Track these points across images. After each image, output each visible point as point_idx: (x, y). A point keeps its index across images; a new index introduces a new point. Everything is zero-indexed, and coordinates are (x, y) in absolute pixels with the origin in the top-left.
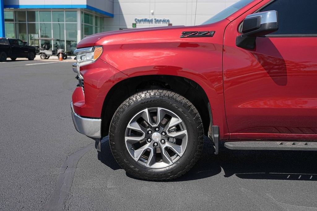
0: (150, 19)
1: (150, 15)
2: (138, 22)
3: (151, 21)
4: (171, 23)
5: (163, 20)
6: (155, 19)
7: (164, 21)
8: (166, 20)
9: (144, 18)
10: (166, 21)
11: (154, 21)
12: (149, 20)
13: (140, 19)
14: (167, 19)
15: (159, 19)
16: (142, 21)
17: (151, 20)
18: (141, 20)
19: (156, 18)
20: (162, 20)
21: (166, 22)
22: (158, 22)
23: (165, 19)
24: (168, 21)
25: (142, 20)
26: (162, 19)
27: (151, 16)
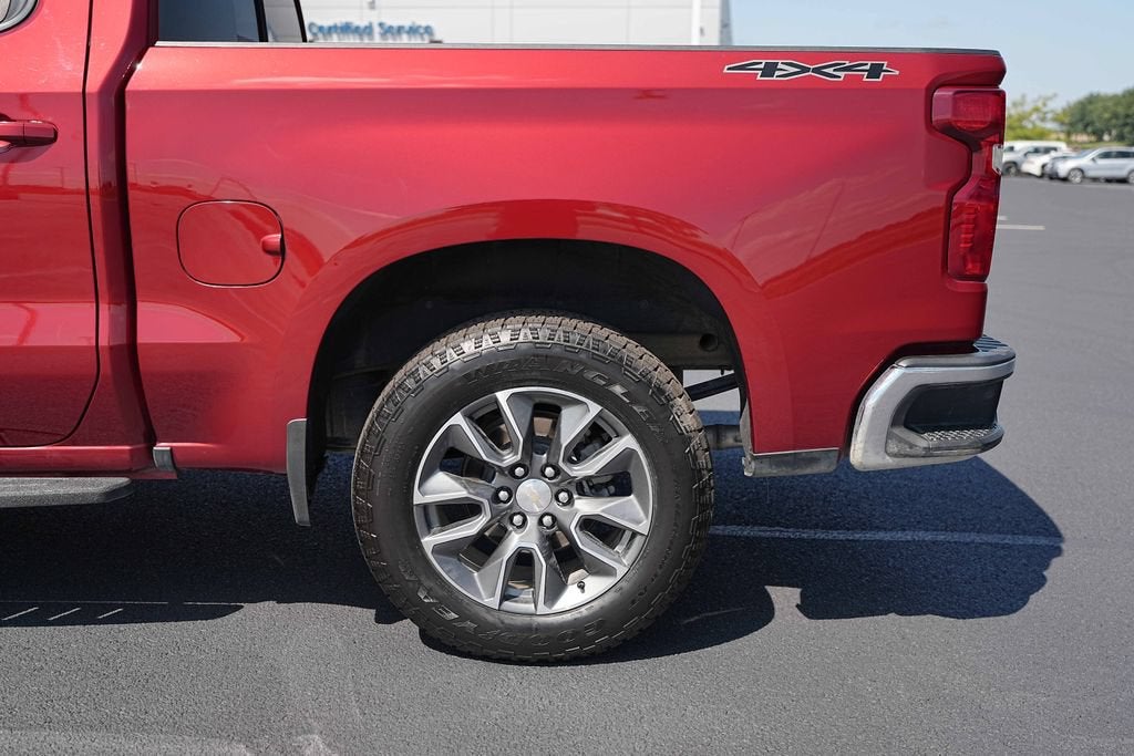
0: (362, 24)
1: (361, 8)
2: (320, 35)
3: (368, 30)
4: (437, 37)
5: (411, 28)
6: (381, 25)
7: (413, 31)
8: (420, 27)
9: (339, 20)
10: (422, 31)
11: (377, 30)
12: (357, 28)
13: (327, 23)
14: (424, 24)
15: (395, 24)
16: (336, 32)
17: (366, 27)
18: (330, 28)
19: (383, 20)
20: (407, 28)
21: (422, 35)
22: (393, 34)
23: (418, 23)
24: (428, 30)
25: (335, 27)
26: (407, 24)
27: (367, 12)
